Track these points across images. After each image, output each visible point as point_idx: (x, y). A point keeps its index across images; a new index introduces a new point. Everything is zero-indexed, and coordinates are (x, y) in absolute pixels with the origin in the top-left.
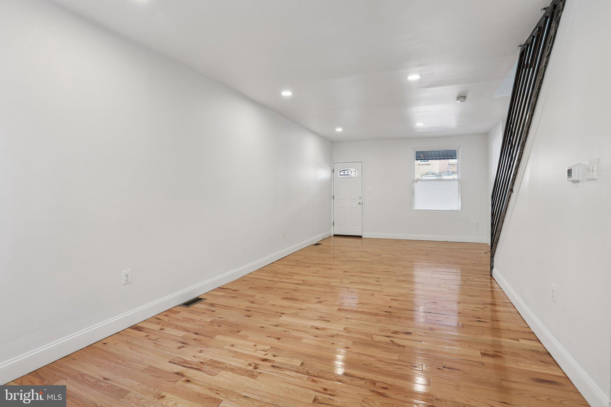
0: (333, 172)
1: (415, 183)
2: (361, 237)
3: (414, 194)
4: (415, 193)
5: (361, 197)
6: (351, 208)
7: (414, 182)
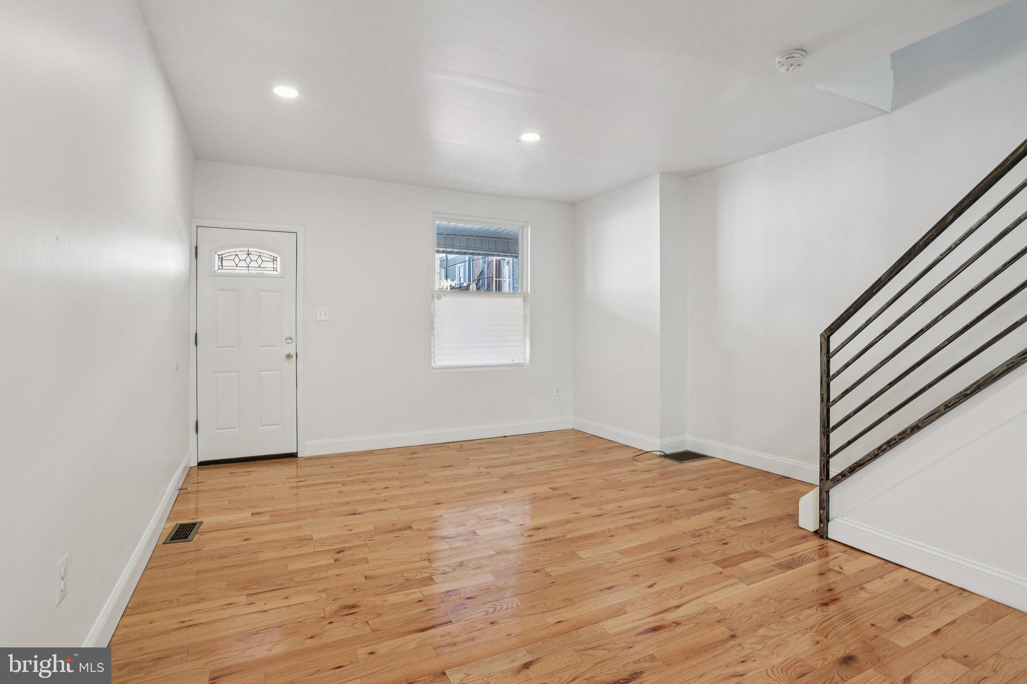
0: (196, 254)
1: (436, 299)
2: (294, 455)
3: (433, 329)
4: (436, 325)
5: (293, 337)
6: (261, 373)
7: (433, 298)
